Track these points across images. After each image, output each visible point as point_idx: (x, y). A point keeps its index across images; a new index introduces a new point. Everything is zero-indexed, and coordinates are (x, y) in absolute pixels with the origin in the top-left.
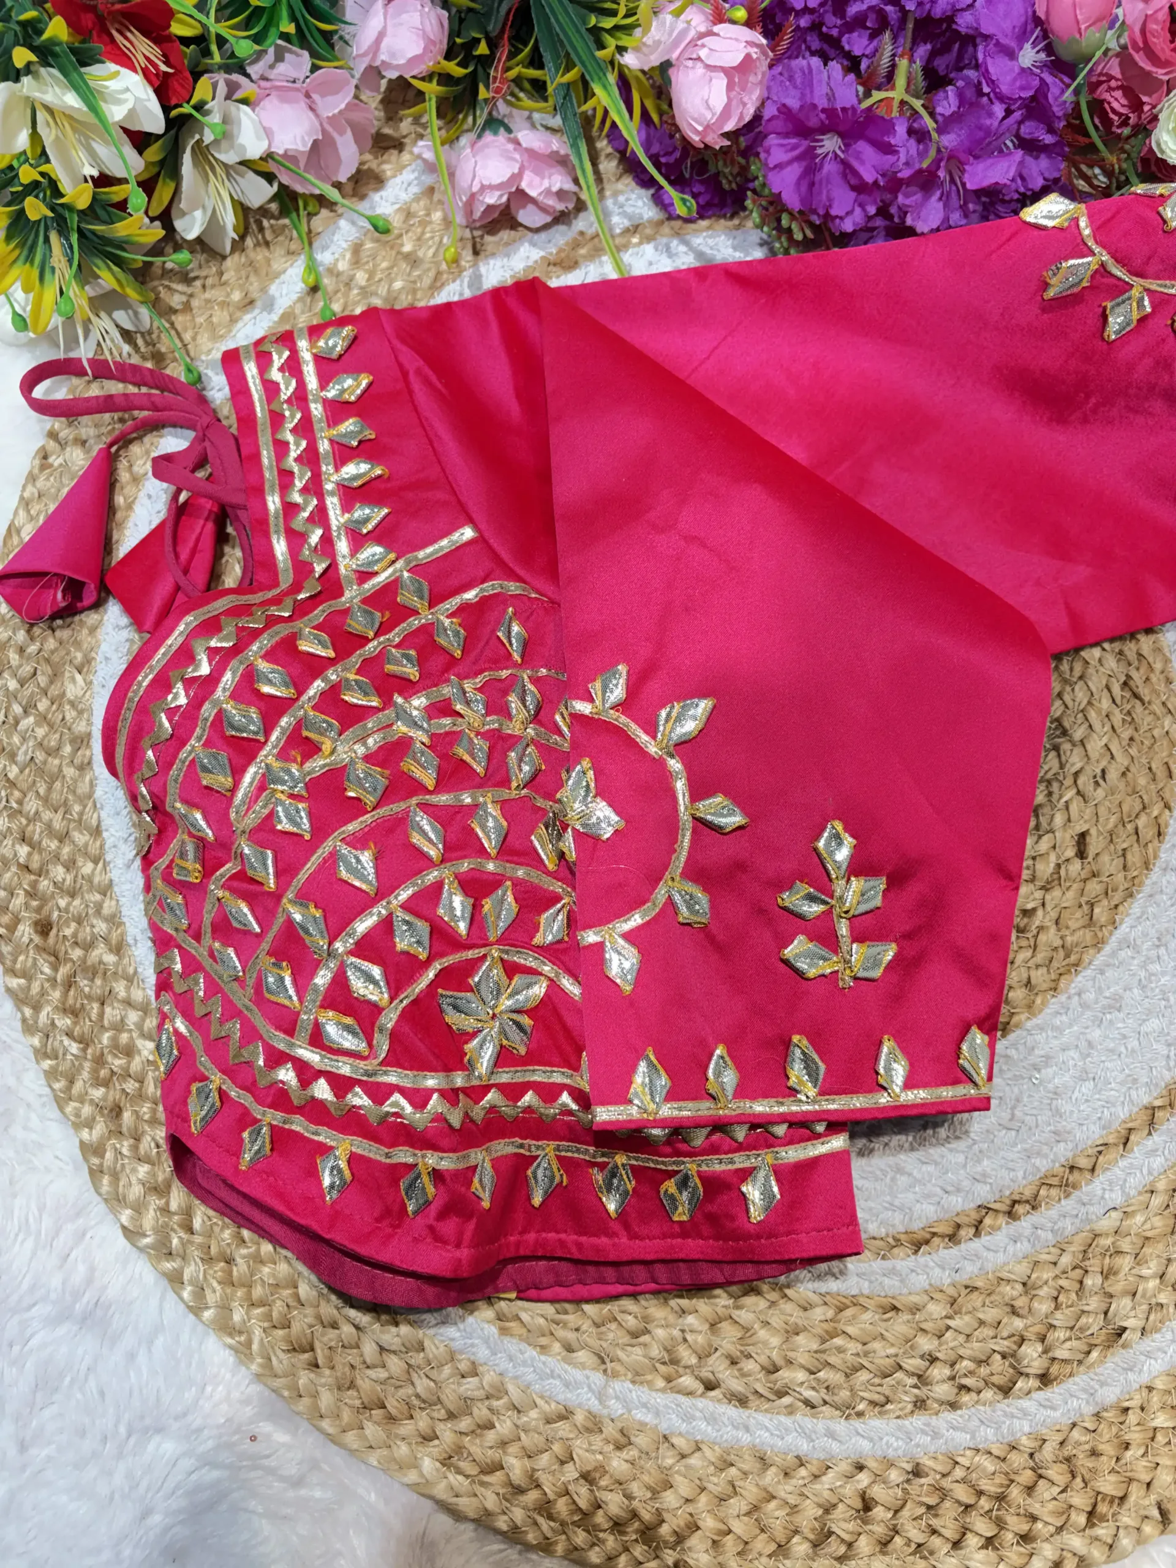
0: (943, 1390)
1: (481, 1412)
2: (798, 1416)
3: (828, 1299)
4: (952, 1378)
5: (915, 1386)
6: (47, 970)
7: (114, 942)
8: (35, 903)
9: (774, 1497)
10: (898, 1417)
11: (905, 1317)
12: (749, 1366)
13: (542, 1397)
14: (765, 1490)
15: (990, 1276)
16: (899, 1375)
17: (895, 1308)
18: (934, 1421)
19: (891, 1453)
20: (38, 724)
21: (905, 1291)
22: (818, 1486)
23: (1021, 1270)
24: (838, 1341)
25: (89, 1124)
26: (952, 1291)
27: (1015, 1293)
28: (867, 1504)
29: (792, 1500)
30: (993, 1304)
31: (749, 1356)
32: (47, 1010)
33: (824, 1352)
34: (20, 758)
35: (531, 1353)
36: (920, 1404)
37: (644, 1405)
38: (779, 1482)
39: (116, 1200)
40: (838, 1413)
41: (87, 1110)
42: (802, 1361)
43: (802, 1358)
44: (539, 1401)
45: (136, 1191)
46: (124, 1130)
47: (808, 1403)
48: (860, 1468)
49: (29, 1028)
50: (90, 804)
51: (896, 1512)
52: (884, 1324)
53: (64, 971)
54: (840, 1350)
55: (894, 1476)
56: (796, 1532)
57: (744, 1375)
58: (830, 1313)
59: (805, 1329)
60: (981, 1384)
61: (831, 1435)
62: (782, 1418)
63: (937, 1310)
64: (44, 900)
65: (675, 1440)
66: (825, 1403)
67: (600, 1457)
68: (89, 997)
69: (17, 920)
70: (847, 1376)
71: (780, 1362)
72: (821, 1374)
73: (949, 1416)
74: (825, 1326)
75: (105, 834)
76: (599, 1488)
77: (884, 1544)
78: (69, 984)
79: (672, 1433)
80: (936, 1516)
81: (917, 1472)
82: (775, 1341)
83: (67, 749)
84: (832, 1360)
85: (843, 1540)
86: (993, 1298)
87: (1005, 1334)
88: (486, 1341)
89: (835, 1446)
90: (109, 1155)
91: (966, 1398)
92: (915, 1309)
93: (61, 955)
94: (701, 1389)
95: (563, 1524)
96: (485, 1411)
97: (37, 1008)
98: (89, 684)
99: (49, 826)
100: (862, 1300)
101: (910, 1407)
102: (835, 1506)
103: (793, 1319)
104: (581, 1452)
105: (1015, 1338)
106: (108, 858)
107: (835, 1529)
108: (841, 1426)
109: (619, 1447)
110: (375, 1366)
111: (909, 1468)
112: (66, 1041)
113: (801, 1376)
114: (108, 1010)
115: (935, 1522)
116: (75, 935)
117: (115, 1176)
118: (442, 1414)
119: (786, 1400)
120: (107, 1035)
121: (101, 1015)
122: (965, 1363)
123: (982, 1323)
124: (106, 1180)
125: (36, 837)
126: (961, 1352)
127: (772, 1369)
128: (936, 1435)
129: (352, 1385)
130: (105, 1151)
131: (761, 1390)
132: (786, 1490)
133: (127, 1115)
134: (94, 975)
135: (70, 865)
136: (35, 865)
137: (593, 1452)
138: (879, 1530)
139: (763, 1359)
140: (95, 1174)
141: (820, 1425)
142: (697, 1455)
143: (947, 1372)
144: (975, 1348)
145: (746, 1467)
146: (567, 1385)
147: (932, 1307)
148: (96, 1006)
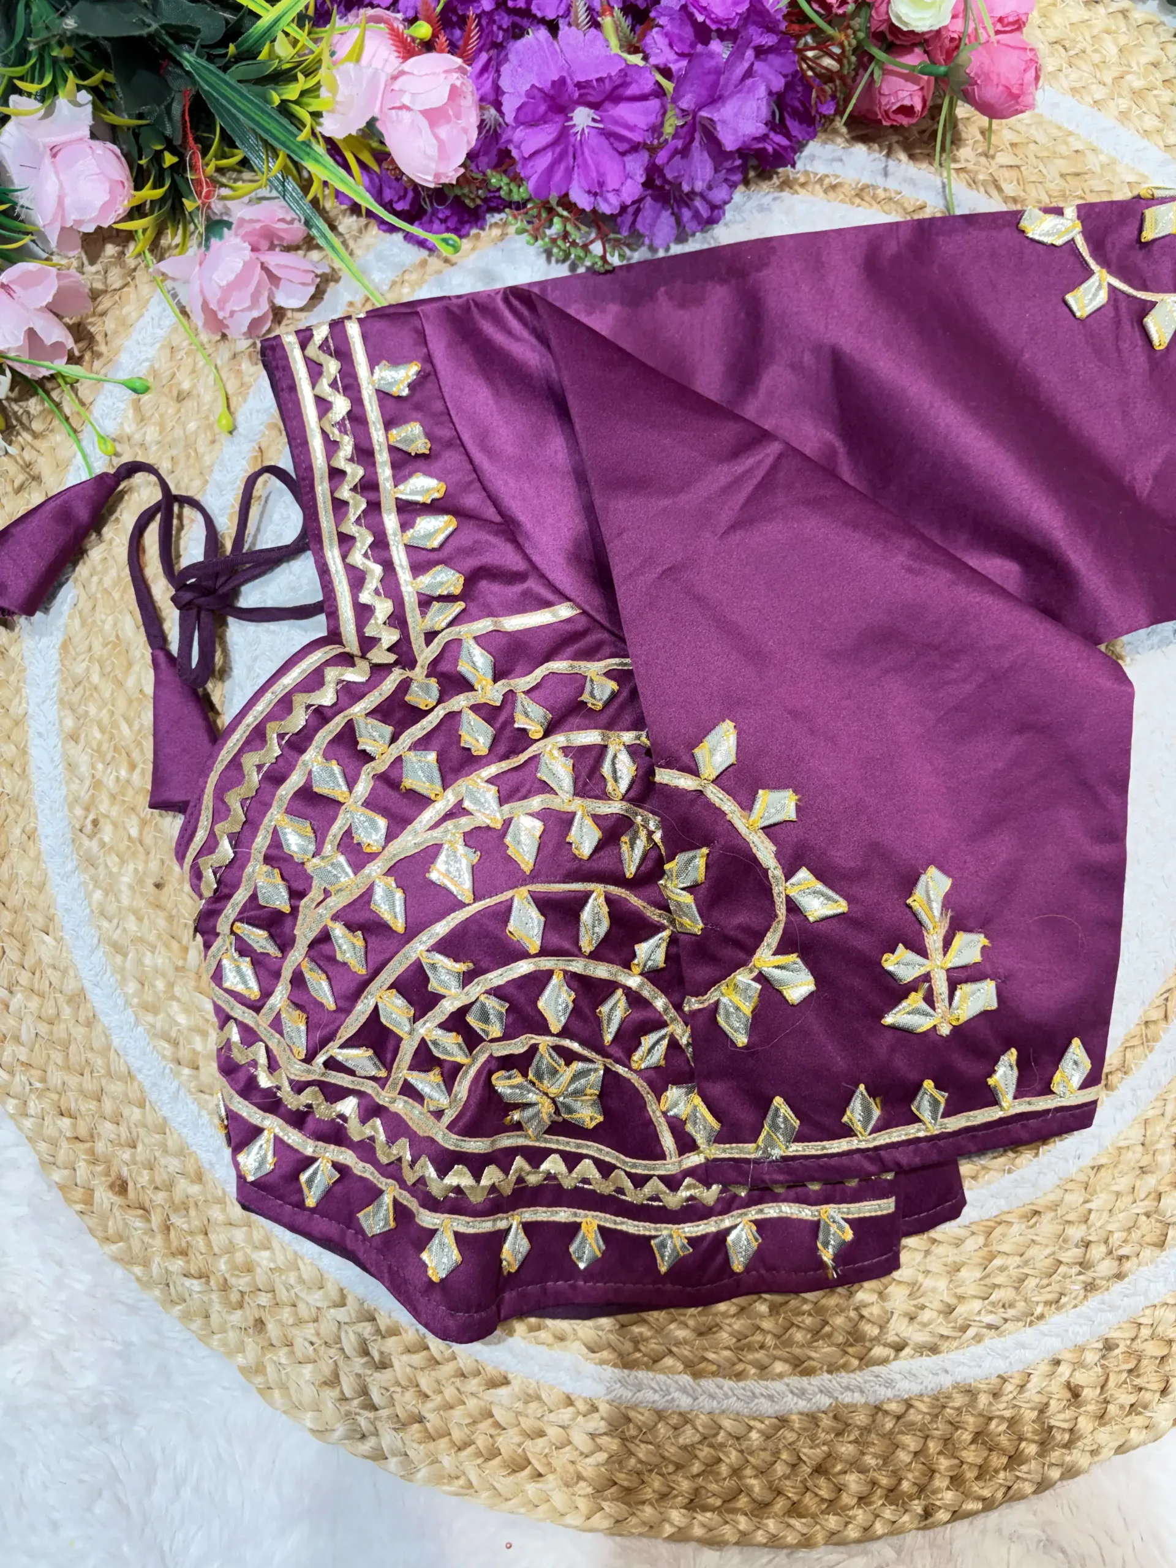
0: (1106, 1267)
1: (705, 1452)
2: (987, 1341)
3: (974, 1228)
4: (1110, 1253)
5: (1080, 1273)
6: (139, 1224)
7: (192, 1174)
8: (99, 1169)
9: (991, 1419)
10: (1075, 1306)
11: (1047, 1217)
12: (926, 1316)
13: (754, 1419)
14: (981, 1415)
15: (1110, 1149)
16: (1062, 1269)
17: (1036, 1213)
18: (1106, 1296)
19: (1080, 1341)
20: (28, 998)
21: (1040, 1194)
22: (1026, 1394)
23: (1135, 1135)
24: (998, 1262)
25: (241, 1348)
26: (1082, 1177)
27: (1138, 1156)
28: (1075, 1393)
29: (1008, 1414)
30: (1123, 1174)
31: (923, 1307)
32: (157, 1259)
33: (988, 1276)
34: (24, 1037)
35: (728, 1384)
36: (1090, 1287)
37: (847, 1388)
38: (990, 1404)
39: (295, 1408)
40: (1021, 1324)
41: (232, 1336)
42: (971, 1292)
43: (971, 1289)
44: (752, 1423)
45: (308, 1393)
46: (275, 1342)
47: (990, 1327)
48: (1057, 1363)
49: (146, 1284)
50: (112, 1054)
51: (1102, 1387)
52: (1031, 1231)
53: (156, 1219)
54: (1003, 1269)
55: (1091, 1357)
56: (1021, 1439)
57: (924, 1325)
58: (981, 1240)
59: (964, 1264)
60: (1137, 1248)
61: (1022, 1346)
62: (972, 1349)
63: (1074, 1198)
64: (108, 1162)
65: (885, 1407)
66: (1006, 1320)
67: (825, 1448)
68: (191, 1233)
69: (90, 1191)
70: (1017, 1289)
71: (952, 1301)
72: (993, 1298)
73: (1118, 1287)
74: (981, 1253)
75: (140, 1077)
76: (835, 1475)
77: (1101, 1418)
78: (167, 1228)
79: (882, 1403)
80: (1138, 1376)
81: (1109, 1346)
82: (942, 1284)
83: (67, 1011)
84: (998, 1280)
85: (1064, 1430)
86: (1120, 1167)
87: (1142, 1196)
88: (684, 1390)
89: (1029, 1355)
90: (270, 1369)
91: (1127, 1265)
92: (1054, 1207)
93: (147, 1205)
94: (892, 1353)
95: (814, 1516)
96: (706, 1450)
97: (146, 1264)
98: (59, 940)
99: (82, 1091)
100: (1005, 1218)
101: (1082, 1293)
102: (1047, 1405)
103: (950, 1260)
104: (805, 1450)
105: (1153, 1195)
106: (153, 1097)
107: (1053, 1423)
108: (1028, 1334)
109: (839, 1434)
110: (593, 1453)
111: (1100, 1345)
112: (188, 1282)
113: (977, 1305)
114: (212, 1237)
115: (1137, 1381)
116: (152, 1181)
117: (284, 1387)
118: (671, 1468)
119: (971, 1332)
120: (222, 1261)
121: (209, 1245)
122: (1116, 1235)
123: (1118, 1194)
124: (276, 1394)
125: (73, 1106)
126: (1110, 1228)
127: (949, 1310)
128: (1113, 1308)
129: (580, 1477)
130: (264, 1367)
131: (945, 1333)
132: (1001, 1408)
133: (271, 1327)
134: (187, 1210)
135: (117, 1119)
136: (83, 1132)
137: (818, 1446)
138: (1091, 1408)
139: (937, 1305)
140: (266, 1390)
141: (1008, 1341)
142: (912, 1411)
143: (1103, 1249)
144: (1121, 1218)
145: (957, 1404)
146: (770, 1398)
147: (1068, 1197)
148: (200, 1238)
